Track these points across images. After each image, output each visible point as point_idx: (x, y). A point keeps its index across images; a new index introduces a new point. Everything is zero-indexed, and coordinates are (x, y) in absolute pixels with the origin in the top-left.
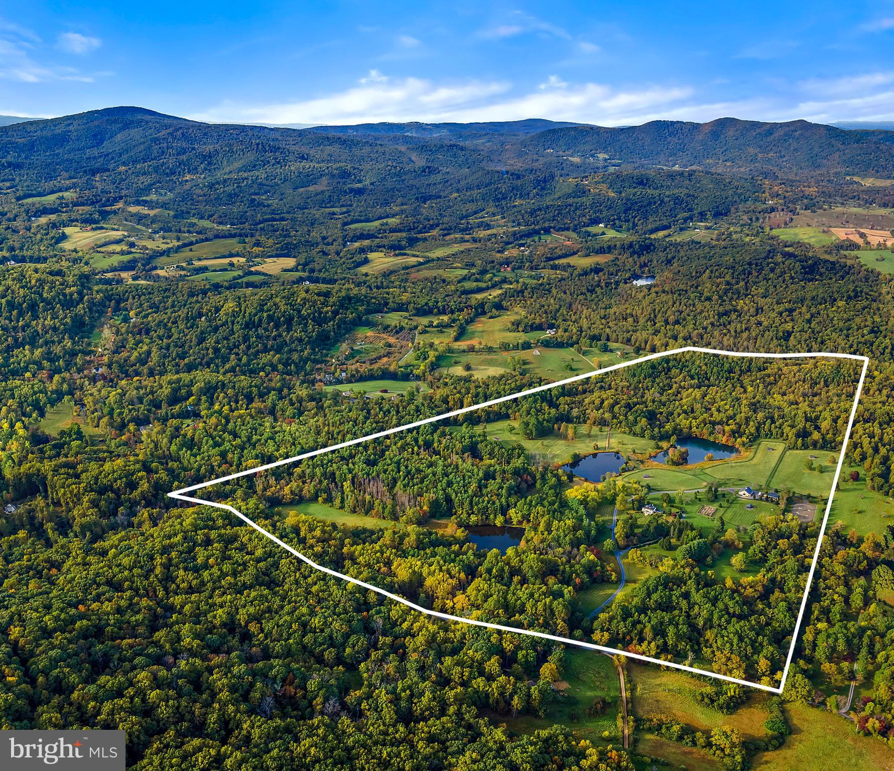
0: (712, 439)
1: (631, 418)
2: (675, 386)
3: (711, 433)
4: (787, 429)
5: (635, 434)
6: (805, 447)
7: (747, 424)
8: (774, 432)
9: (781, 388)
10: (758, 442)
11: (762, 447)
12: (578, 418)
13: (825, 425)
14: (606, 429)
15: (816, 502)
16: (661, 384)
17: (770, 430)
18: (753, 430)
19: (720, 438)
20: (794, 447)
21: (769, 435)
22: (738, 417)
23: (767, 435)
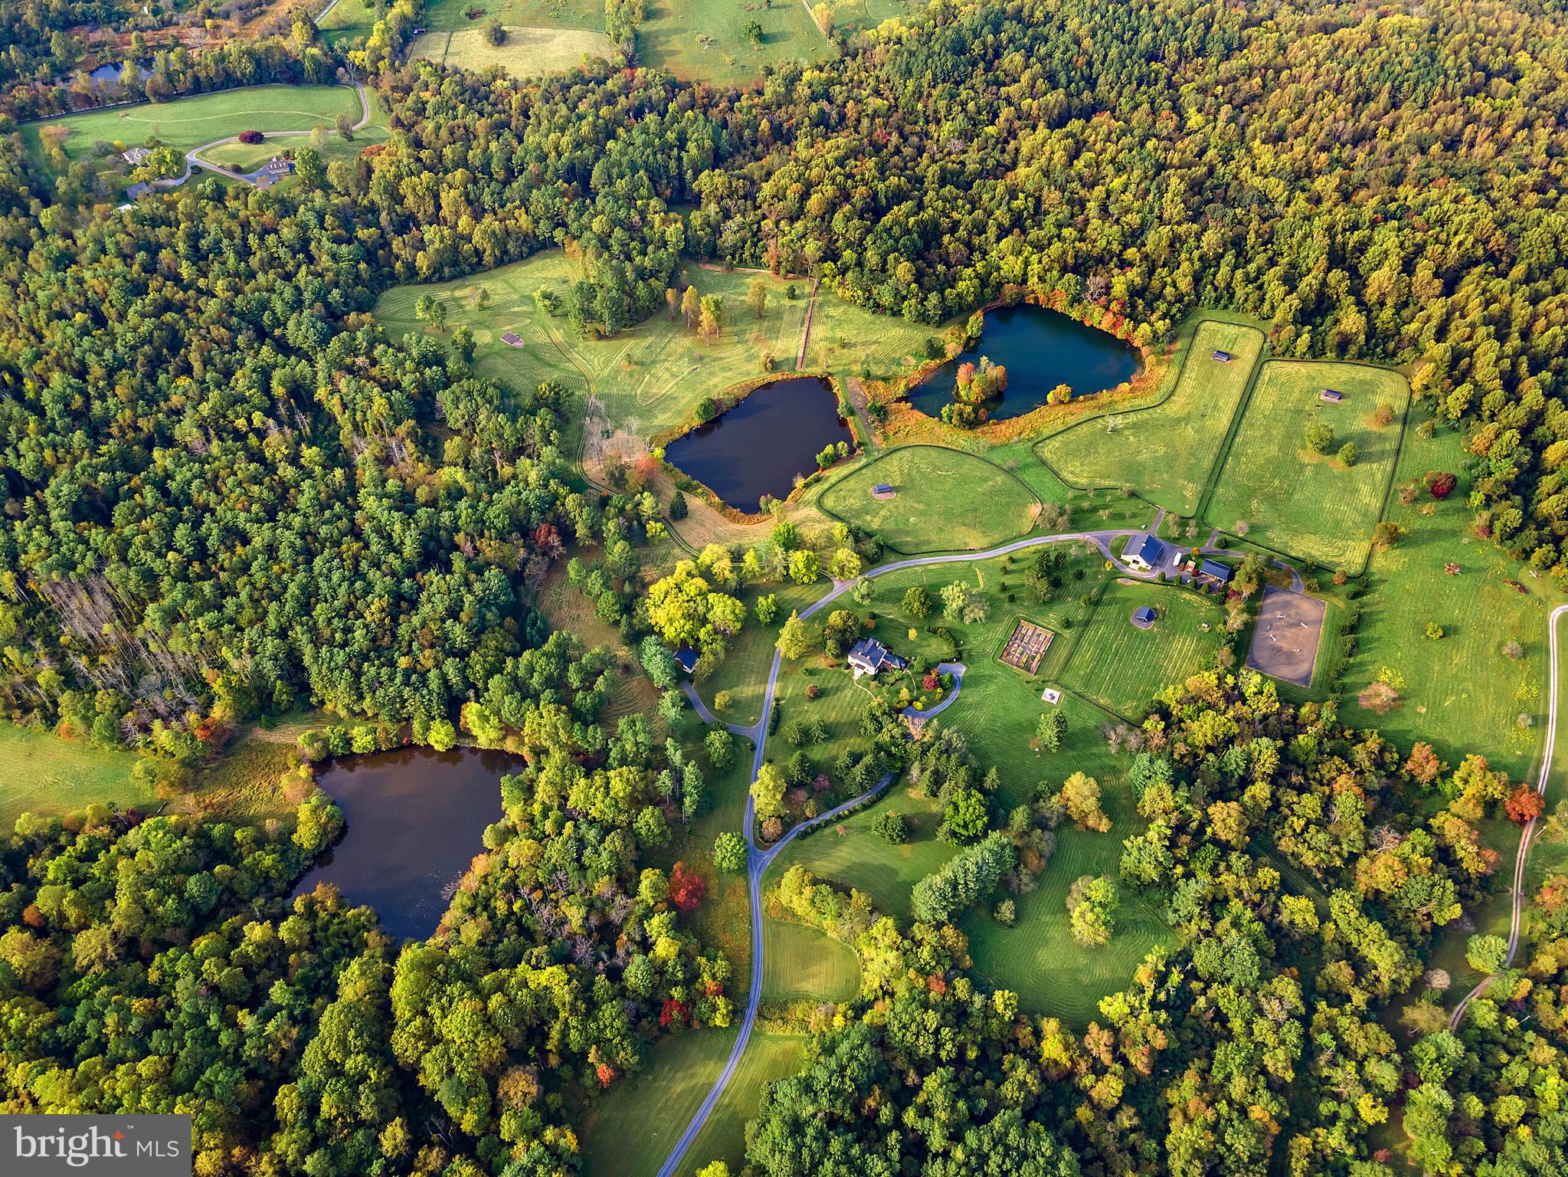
0: (1075, 314)
1: (872, 257)
2: (1006, 112)
3: (1076, 300)
4: (1275, 289)
5: (878, 308)
6: (1315, 352)
7: (1172, 264)
8: (1240, 293)
9: (1274, 116)
10: (1192, 322)
11: (1202, 343)
12: (737, 249)
13: (1381, 279)
14: (806, 286)
15: (1323, 587)
16: (971, 106)
17: (1229, 286)
18: (1184, 284)
19: (1097, 317)
20: (1288, 353)
21: (1225, 298)
22: (1151, 237)
23: (1217, 300)
